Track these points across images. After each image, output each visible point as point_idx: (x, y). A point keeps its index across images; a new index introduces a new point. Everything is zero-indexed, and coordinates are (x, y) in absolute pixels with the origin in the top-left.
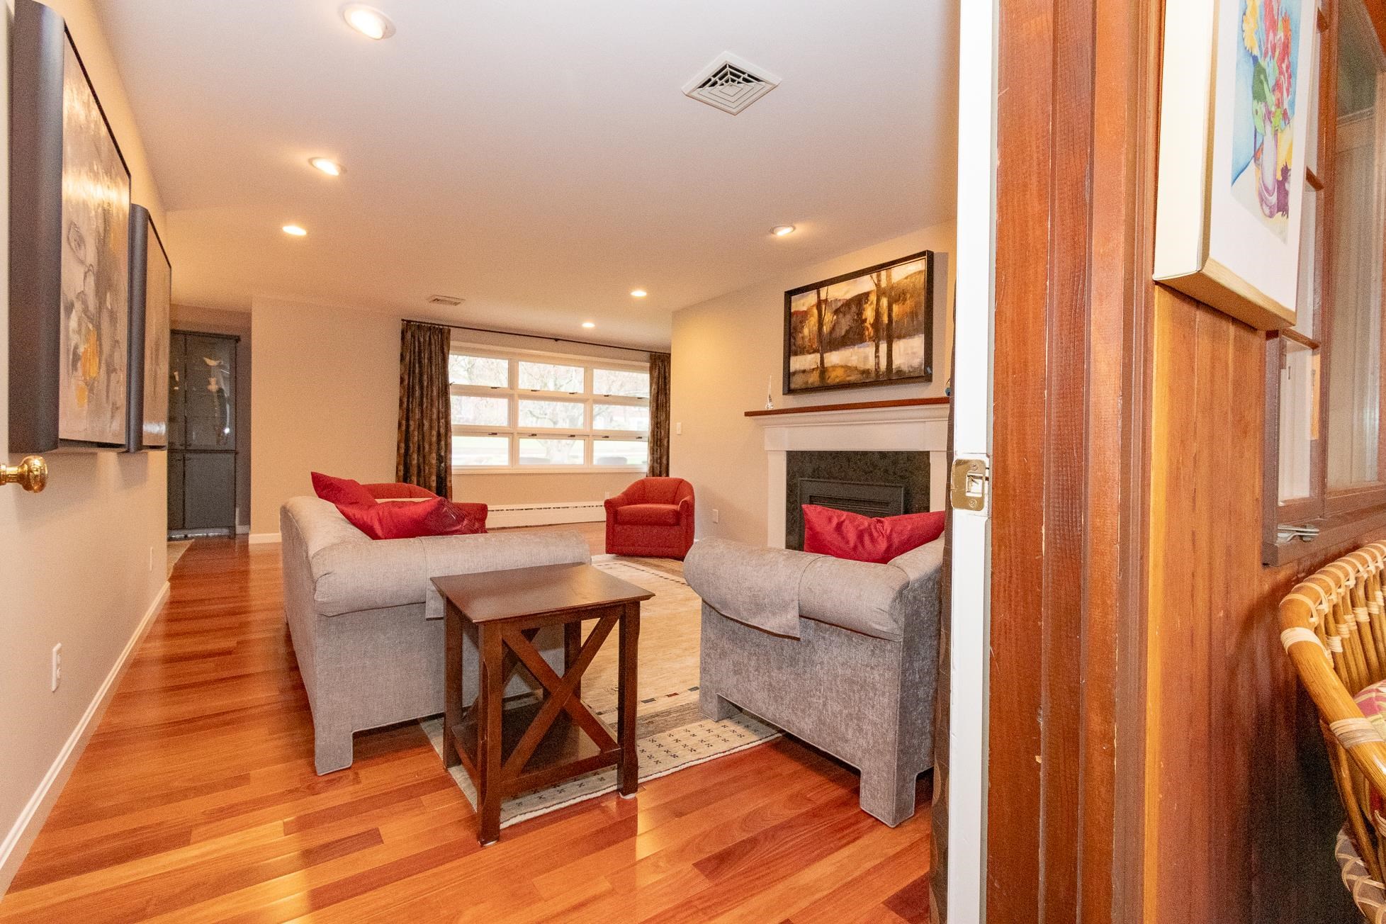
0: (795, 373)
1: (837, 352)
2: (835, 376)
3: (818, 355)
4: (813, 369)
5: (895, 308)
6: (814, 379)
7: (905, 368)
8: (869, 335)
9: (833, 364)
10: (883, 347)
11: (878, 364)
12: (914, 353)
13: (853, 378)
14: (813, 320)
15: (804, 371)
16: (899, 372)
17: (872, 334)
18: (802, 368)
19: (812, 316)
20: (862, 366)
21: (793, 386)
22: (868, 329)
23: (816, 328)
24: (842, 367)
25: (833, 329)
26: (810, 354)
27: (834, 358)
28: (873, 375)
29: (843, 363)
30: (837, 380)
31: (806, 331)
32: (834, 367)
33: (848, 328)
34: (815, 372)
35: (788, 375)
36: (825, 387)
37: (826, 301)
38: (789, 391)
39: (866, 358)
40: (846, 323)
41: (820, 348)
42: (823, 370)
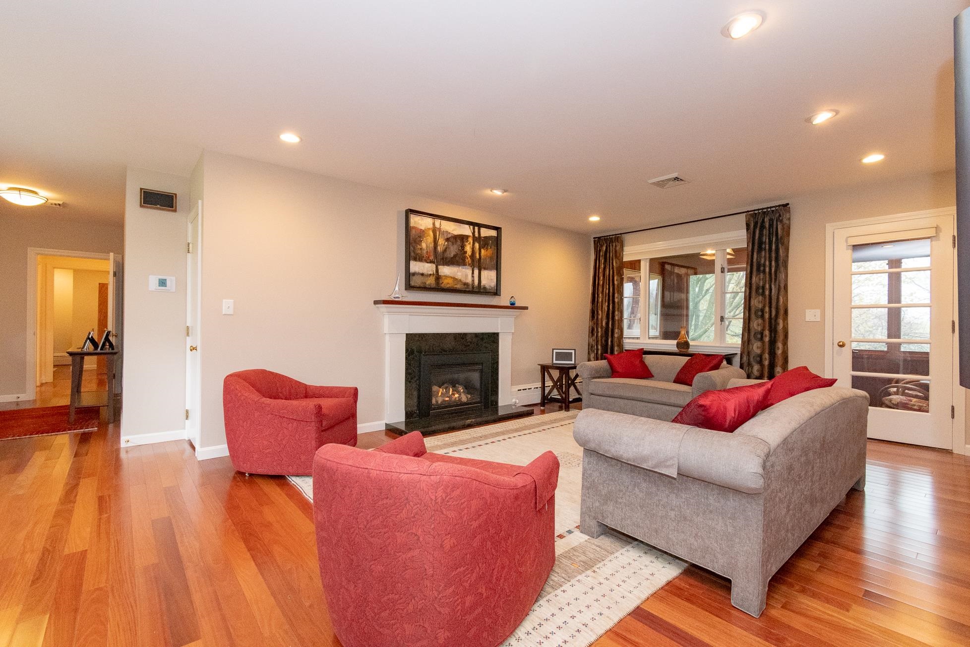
0: (414, 274)
1: (448, 267)
2: (446, 283)
3: (434, 266)
4: (430, 274)
5: (483, 251)
6: (431, 281)
7: (487, 286)
8: (468, 262)
9: (445, 274)
10: (476, 272)
11: (473, 281)
12: (491, 279)
13: (458, 286)
14: (430, 239)
15: (422, 274)
16: (485, 288)
17: (470, 262)
18: (421, 272)
19: (429, 235)
20: (464, 280)
21: (412, 283)
22: (468, 258)
23: (432, 245)
24: (451, 277)
25: (445, 251)
26: (428, 263)
27: (445, 270)
28: (471, 287)
29: (452, 275)
30: (448, 286)
31: (424, 245)
32: (446, 277)
33: (455, 254)
34: (431, 277)
35: (409, 275)
36: (438, 288)
37: (440, 229)
38: (409, 287)
39: (466, 276)
40: (453, 250)
41: (435, 261)
42: (438, 277)
